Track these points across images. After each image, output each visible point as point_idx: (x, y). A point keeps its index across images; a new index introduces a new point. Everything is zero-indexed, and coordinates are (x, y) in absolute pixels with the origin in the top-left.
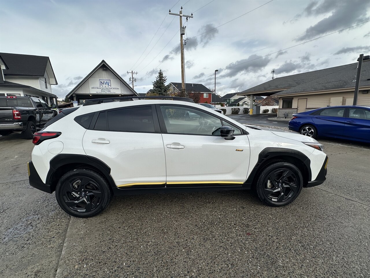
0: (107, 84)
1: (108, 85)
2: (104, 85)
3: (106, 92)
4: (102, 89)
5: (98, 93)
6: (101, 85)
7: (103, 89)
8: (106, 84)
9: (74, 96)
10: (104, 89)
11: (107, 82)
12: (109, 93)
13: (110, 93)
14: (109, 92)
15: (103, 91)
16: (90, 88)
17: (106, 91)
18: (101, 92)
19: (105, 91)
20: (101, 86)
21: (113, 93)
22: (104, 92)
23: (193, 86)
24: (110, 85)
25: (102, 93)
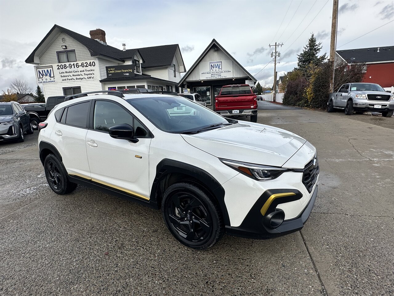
0: (218, 67)
1: (219, 68)
2: (215, 69)
3: (216, 77)
4: (212, 74)
5: (208, 79)
6: (211, 69)
7: (213, 74)
8: (216, 67)
9: (185, 84)
10: (214, 74)
11: (218, 65)
12: (219, 78)
13: (220, 77)
14: (219, 76)
15: (213, 75)
16: (200, 74)
17: (216, 75)
18: (210, 78)
19: (215, 75)
20: (211, 70)
21: (224, 78)
22: (214, 77)
23: (378, 51)
24: (220, 68)
25: (212, 78)
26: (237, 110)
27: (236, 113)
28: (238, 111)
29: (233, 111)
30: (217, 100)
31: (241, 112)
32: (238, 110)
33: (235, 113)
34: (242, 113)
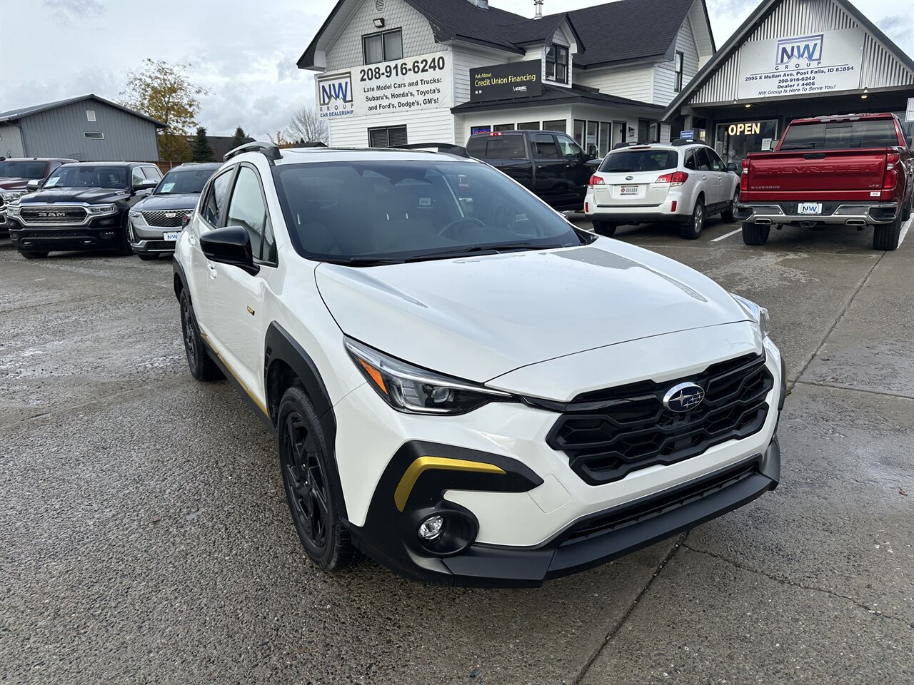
0: (806, 54)
1: (810, 57)
2: (794, 61)
3: (795, 88)
4: (782, 78)
5: (767, 95)
6: (782, 61)
7: (785, 78)
8: (801, 56)
9: (688, 116)
10: (789, 78)
11: (807, 47)
12: (808, 92)
13: (811, 89)
14: (808, 87)
15: (784, 84)
16: (742, 79)
17: (796, 83)
18: (776, 92)
19: (792, 83)
20: (782, 67)
21: (823, 90)
22: (788, 89)
24: (816, 56)
25: (780, 92)
26: (814, 205)
27: (812, 212)
28: (819, 208)
29: (800, 205)
30: (748, 166)
31: (827, 210)
32: (818, 202)
33: (805, 212)
34: (833, 216)
